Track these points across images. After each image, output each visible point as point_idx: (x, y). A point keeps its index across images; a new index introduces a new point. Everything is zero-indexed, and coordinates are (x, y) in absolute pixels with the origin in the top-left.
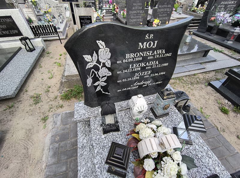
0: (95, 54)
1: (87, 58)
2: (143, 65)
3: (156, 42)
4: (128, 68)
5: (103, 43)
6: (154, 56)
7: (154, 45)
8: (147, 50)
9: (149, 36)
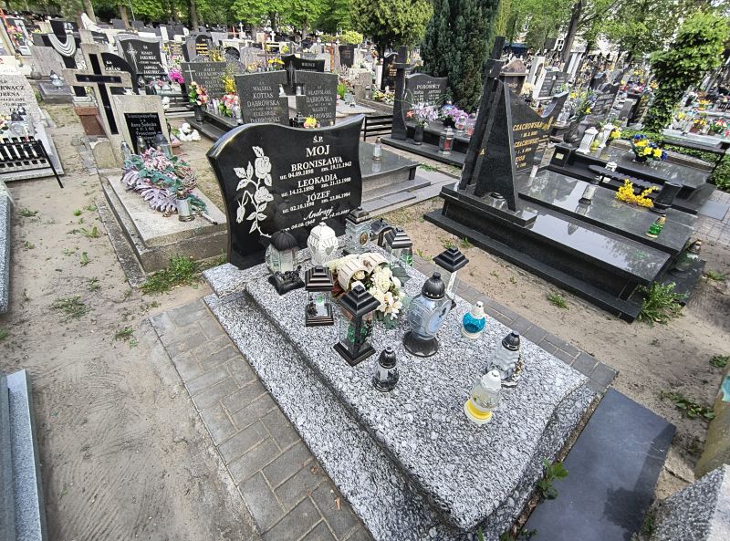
0: (250, 166)
1: (239, 171)
2: (317, 181)
3: (328, 146)
4: (296, 188)
5: (261, 150)
6: (329, 166)
7: (326, 151)
8: (318, 157)
9: (318, 139)
